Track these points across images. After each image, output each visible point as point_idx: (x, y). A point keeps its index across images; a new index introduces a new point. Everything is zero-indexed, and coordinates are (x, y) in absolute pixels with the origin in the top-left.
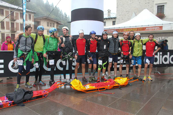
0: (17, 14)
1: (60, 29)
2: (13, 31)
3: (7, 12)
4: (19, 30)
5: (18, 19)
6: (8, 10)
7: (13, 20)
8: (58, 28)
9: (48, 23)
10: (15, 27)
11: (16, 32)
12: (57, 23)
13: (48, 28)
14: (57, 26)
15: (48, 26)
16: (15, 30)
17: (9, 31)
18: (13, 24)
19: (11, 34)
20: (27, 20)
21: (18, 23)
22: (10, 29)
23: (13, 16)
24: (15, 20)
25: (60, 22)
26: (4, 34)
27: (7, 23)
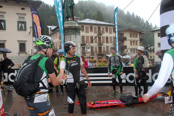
0: (103, 29)
1: (143, 39)
2: (100, 44)
3: (95, 28)
4: (105, 43)
5: (104, 33)
6: (96, 27)
7: (100, 34)
8: (141, 38)
9: (131, 34)
10: (102, 40)
11: (102, 44)
12: (140, 33)
13: (131, 39)
14: (140, 36)
15: (131, 36)
16: (102, 43)
17: (96, 44)
18: (100, 38)
19: (99, 47)
20: (112, 33)
21: (104, 37)
22: (98, 42)
23: (100, 30)
24: (102, 34)
25: (143, 32)
26: (93, 47)
27: (96, 37)
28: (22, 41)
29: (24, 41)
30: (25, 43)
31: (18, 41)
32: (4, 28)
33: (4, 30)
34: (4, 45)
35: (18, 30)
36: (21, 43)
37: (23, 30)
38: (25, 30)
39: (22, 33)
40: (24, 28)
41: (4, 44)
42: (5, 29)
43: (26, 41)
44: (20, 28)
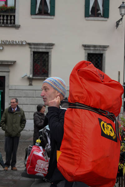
28: (95, 46)
29: (100, 46)
30: (102, 52)
31: (85, 46)
32: (49, 12)
33: (49, 17)
34: (48, 57)
35: (87, 15)
36: (92, 52)
37: (98, 15)
38: (106, 15)
39: (96, 23)
40: (101, 11)
41: (47, 53)
42: (52, 14)
43: (105, 47)
44: (90, 10)
